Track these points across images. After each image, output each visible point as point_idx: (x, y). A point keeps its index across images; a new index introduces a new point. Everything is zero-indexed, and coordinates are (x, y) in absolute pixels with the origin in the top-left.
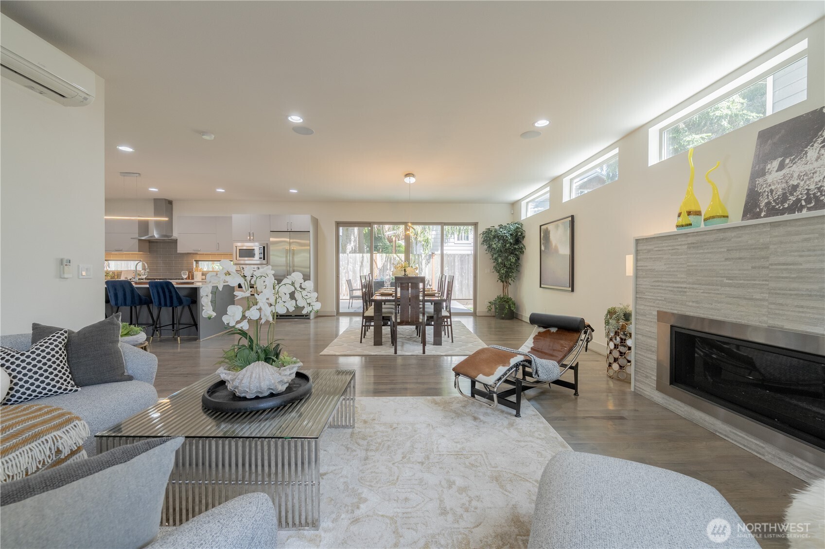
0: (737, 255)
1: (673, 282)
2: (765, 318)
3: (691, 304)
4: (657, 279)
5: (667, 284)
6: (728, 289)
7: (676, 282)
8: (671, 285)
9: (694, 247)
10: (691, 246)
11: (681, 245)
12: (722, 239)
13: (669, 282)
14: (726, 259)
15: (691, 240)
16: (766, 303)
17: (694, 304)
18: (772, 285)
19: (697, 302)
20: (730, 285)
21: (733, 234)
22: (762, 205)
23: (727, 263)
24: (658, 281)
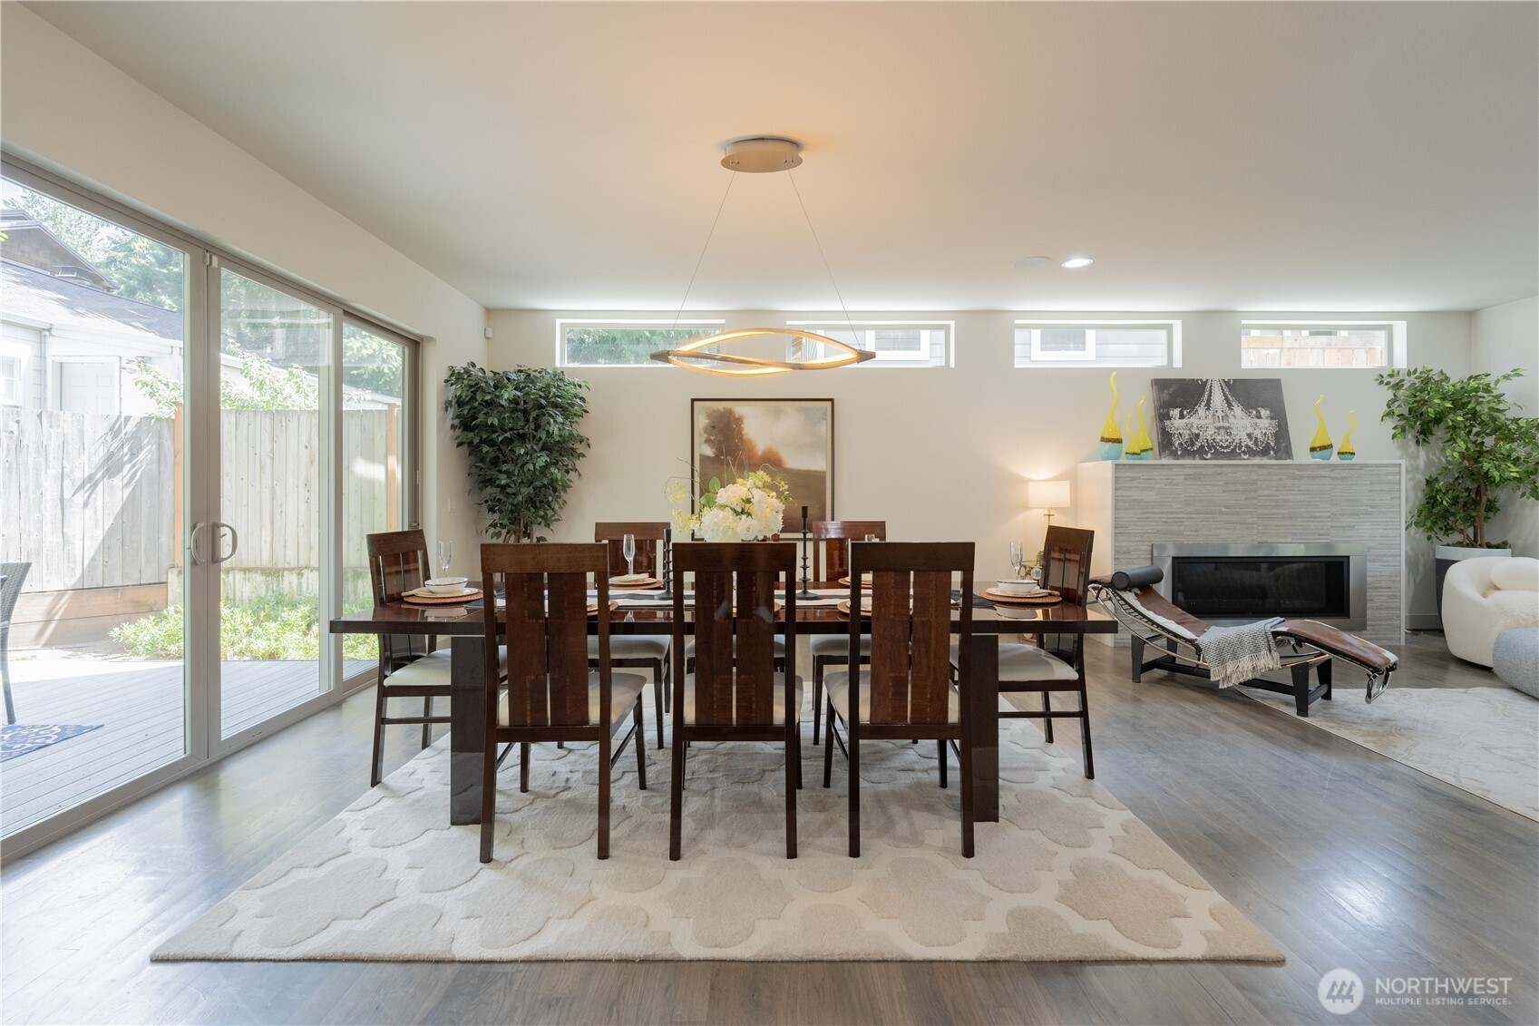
0: (1232, 487)
1: (1168, 513)
2: (1255, 537)
3: (1189, 533)
4: (1145, 511)
5: (1159, 516)
6: (1225, 516)
7: (1171, 513)
8: (1165, 516)
9: (1191, 479)
10: (1188, 477)
11: (1177, 475)
12: (1220, 474)
13: (1163, 513)
14: (1224, 491)
15: (1188, 471)
16: (1255, 526)
17: (1193, 533)
18: (1260, 511)
19: (1196, 531)
20: (1227, 514)
21: (1230, 470)
22: (1176, 444)
23: (1224, 494)
24: (1148, 513)
